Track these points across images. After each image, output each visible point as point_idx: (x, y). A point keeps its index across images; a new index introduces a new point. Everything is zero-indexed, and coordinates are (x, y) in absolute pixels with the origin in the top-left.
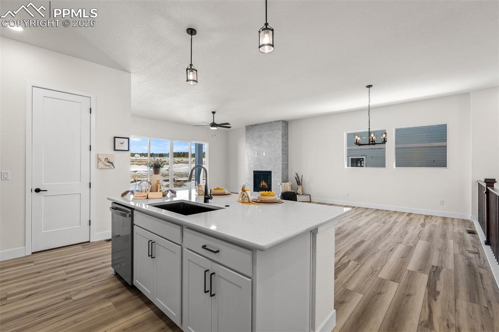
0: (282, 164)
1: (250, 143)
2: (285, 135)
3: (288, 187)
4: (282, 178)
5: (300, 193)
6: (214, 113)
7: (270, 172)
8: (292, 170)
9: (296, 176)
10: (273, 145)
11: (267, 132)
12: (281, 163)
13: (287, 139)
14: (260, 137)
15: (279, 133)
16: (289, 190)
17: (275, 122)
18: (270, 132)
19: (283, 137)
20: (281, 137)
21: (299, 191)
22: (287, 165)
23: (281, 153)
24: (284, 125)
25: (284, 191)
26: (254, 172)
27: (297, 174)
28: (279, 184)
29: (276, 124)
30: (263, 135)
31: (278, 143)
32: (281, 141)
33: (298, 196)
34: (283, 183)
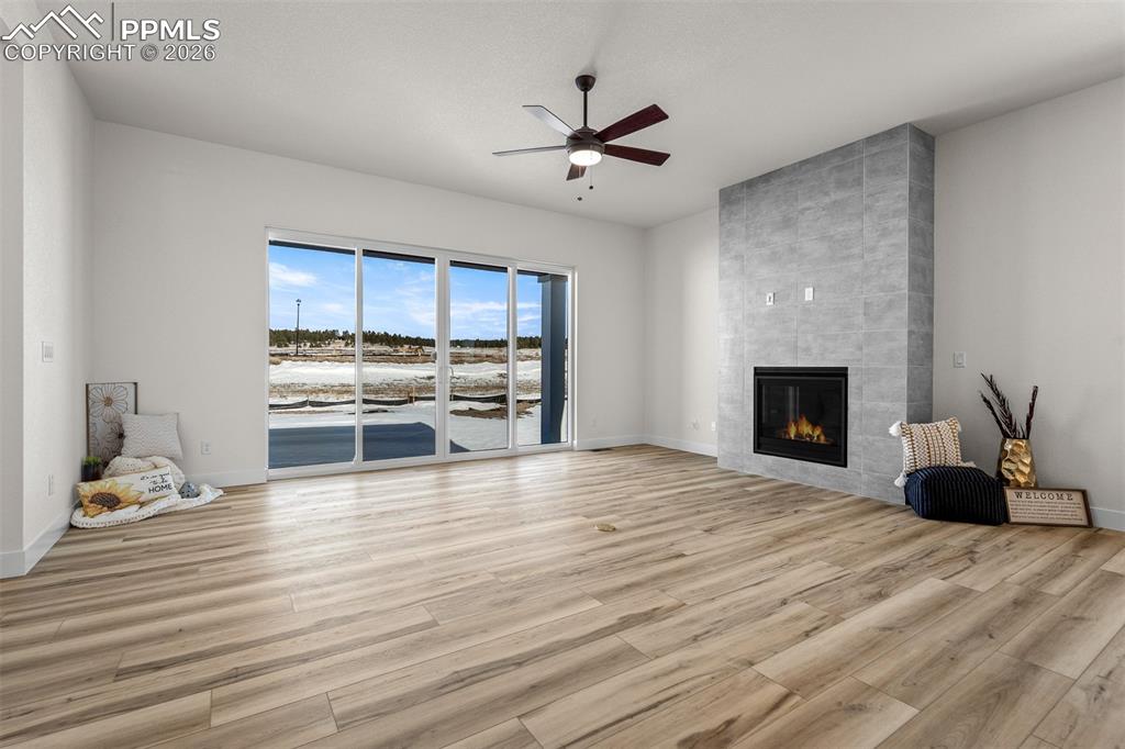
0: (910, 333)
1: (739, 257)
2: (923, 199)
3: (944, 444)
4: (910, 400)
5: (1022, 480)
6: (585, 83)
7: (840, 374)
8: (958, 365)
9: (990, 395)
10: (856, 251)
11: (827, 194)
12: (906, 331)
13: (931, 218)
14: (787, 223)
15: (896, 191)
16: (953, 457)
17: (872, 140)
18: (836, 196)
19: (913, 207)
20: (904, 204)
21: (1018, 468)
22: (928, 339)
23: (905, 282)
24: (920, 149)
25: (923, 463)
26: (758, 372)
27: (991, 383)
28: (894, 430)
29: (875, 150)
30: (802, 212)
31: (885, 233)
32: (904, 223)
33: (1010, 494)
34: (915, 427)
